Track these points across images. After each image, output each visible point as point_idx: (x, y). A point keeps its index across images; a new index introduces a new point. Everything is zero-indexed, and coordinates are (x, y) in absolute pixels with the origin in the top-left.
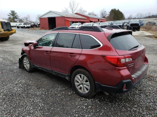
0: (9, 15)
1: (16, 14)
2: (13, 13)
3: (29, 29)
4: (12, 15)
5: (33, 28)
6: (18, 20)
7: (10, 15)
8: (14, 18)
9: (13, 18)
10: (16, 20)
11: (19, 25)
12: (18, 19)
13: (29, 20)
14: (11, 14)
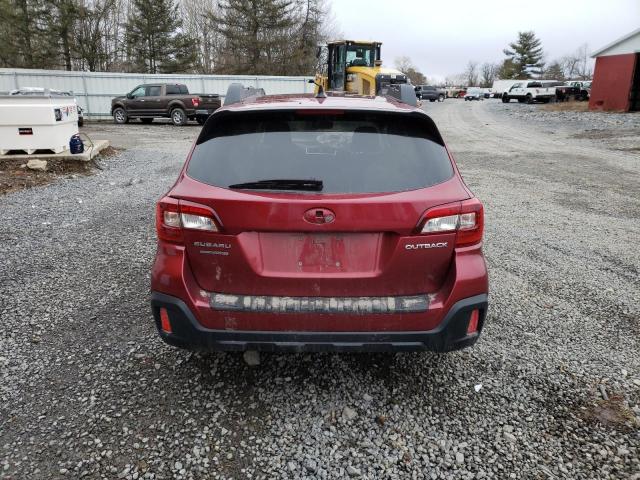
0: (508, 53)
1: (535, 44)
2: (526, 44)
3: (544, 106)
4: (519, 50)
5: (562, 105)
6: (536, 69)
7: (514, 51)
8: (524, 62)
9: (519, 62)
10: (528, 69)
11: (513, 88)
12: (538, 66)
13: (581, 70)
14: (518, 45)
